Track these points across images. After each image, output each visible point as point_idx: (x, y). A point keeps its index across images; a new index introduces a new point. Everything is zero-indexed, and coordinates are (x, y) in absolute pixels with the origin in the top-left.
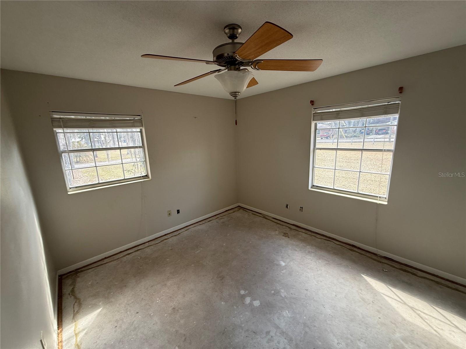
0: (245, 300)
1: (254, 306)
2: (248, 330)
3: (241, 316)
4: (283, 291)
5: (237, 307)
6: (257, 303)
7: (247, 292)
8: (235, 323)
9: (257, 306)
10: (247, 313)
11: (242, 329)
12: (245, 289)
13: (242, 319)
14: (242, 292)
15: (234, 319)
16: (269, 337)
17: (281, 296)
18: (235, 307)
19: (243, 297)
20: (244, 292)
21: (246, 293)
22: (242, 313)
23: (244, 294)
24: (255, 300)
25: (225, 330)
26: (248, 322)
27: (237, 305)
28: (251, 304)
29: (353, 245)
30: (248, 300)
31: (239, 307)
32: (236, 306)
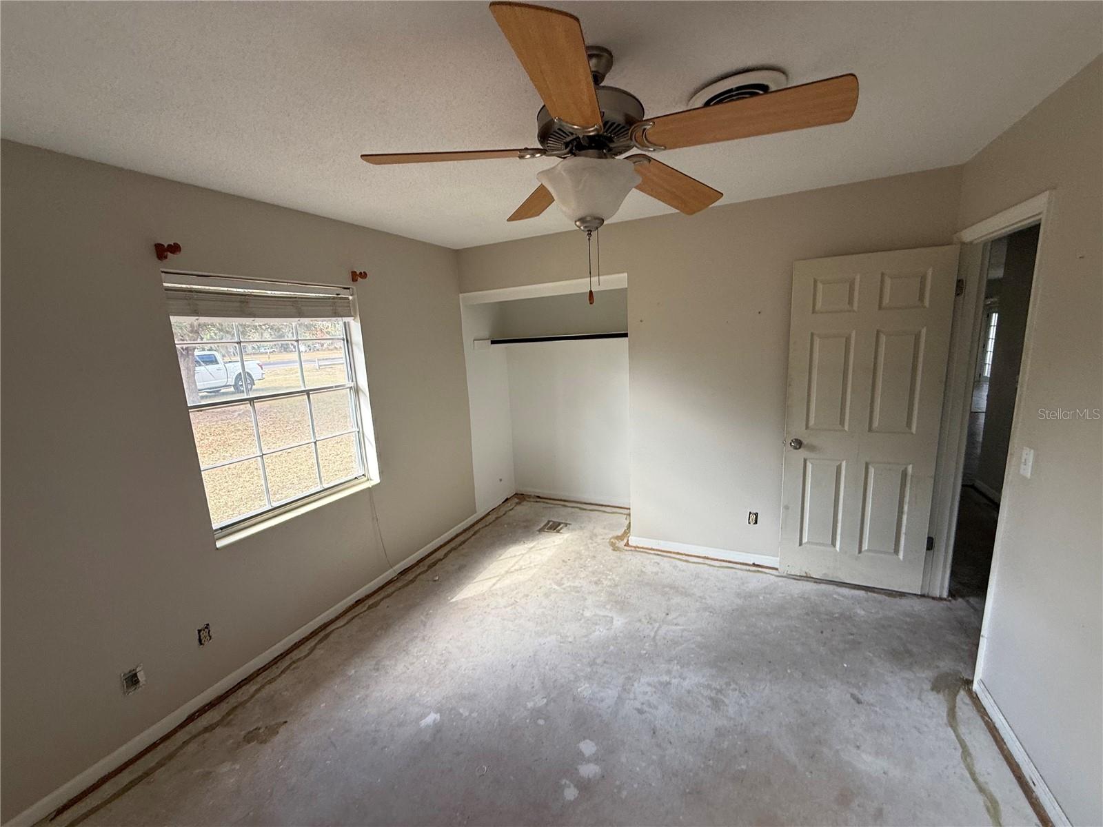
0: (591, 776)
1: (597, 750)
2: (659, 746)
3: (638, 769)
4: (530, 705)
5: (620, 788)
6: (588, 748)
7: (564, 781)
8: (659, 776)
9: (594, 744)
10: (623, 760)
11: (664, 756)
12: (558, 789)
13: (644, 764)
14: (571, 793)
15: (653, 784)
16: (646, 708)
17: (547, 704)
18: (624, 793)
19: (585, 787)
20: (569, 787)
21: (567, 782)
22: (631, 771)
23: (576, 786)
24: (580, 754)
25: (689, 793)
26: (642, 751)
27: (615, 791)
28: (596, 759)
29: (356, 602)
30: (589, 770)
31: (618, 783)
32: (619, 792)
